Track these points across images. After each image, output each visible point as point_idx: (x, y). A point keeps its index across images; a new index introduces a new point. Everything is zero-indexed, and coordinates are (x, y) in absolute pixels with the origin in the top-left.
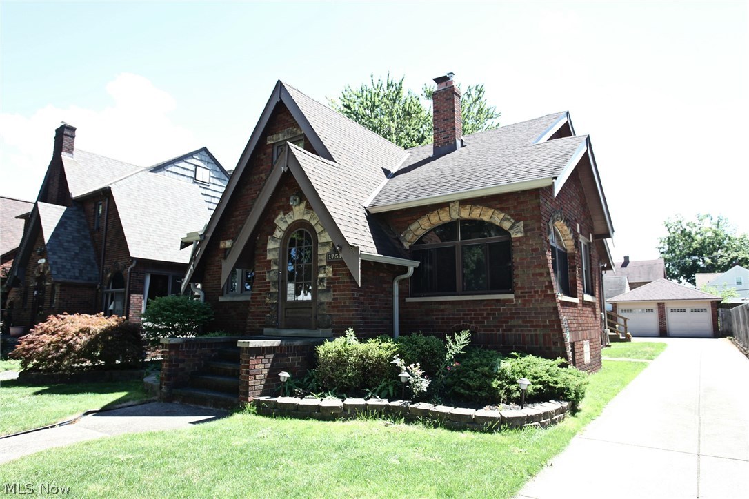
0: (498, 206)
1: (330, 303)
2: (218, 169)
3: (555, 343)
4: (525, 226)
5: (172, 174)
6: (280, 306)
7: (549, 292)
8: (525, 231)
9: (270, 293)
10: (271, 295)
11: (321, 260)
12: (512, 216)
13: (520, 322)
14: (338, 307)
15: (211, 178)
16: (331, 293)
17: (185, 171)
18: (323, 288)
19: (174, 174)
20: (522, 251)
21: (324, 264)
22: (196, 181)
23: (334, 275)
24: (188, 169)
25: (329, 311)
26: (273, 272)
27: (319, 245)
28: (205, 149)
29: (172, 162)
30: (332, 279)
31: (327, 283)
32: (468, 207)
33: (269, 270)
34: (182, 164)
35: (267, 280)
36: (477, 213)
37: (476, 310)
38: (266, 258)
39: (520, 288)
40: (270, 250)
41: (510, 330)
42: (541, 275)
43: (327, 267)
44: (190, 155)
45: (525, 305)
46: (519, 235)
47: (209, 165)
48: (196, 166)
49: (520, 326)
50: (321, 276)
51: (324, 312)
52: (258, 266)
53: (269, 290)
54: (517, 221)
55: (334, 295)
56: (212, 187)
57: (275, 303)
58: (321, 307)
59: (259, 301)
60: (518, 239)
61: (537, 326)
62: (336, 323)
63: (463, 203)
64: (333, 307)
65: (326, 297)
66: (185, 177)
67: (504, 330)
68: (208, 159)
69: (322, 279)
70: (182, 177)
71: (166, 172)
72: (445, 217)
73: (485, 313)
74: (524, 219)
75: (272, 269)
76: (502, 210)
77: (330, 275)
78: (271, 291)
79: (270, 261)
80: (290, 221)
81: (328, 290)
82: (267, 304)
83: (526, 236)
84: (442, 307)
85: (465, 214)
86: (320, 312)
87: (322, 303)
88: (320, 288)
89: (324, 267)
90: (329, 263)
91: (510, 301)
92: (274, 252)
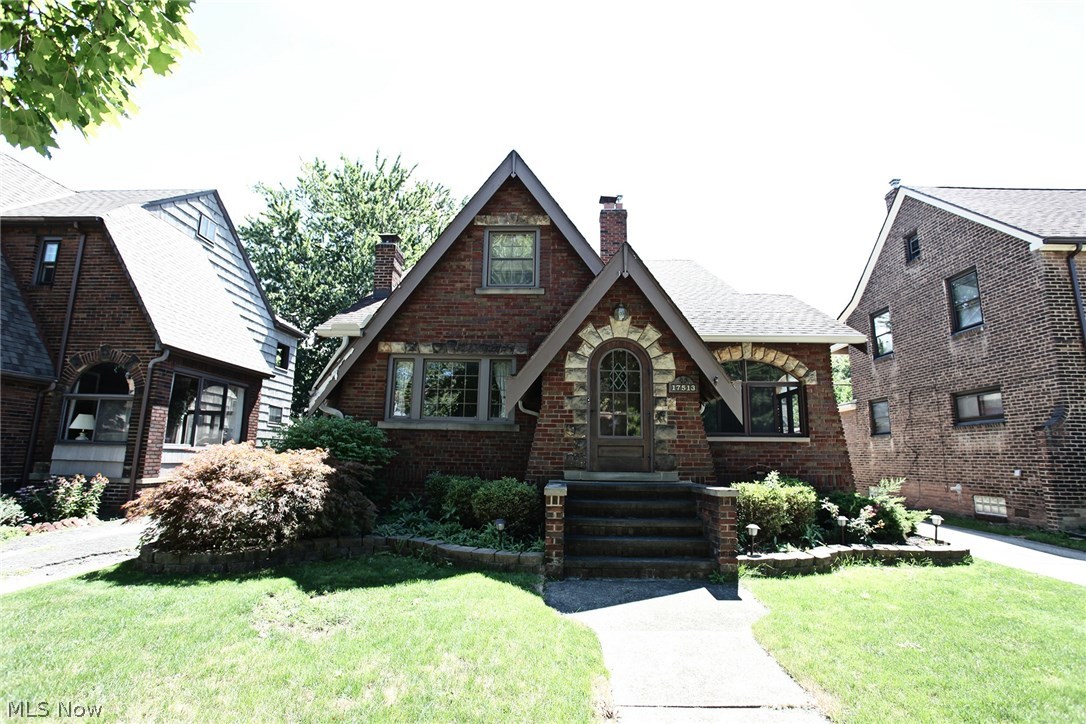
0: (793, 353)
1: (674, 441)
2: (226, 226)
3: (847, 484)
4: (818, 375)
5: (169, 217)
6: (589, 442)
7: (841, 438)
8: (818, 380)
9: (573, 425)
10: (576, 428)
11: (660, 390)
12: (807, 364)
13: (815, 464)
14: (686, 446)
15: (216, 237)
16: (675, 431)
17: (187, 217)
18: (663, 423)
19: (172, 219)
20: (815, 398)
21: (665, 395)
22: (199, 237)
23: (678, 409)
24: (191, 216)
25: (673, 451)
26: (578, 399)
27: (654, 372)
28: (215, 193)
29: (173, 201)
30: (675, 413)
31: (669, 418)
32: (763, 349)
33: (571, 397)
34: (184, 206)
35: (568, 408)
36: (771, 356)
37: (771, 452)
38: (563, 379)
39: (815, 433)
40: (571, 370)
41: (806, 472)
42: (834, 421)
43: (669, 399)
44: (197, 196)
45: (819, 448)
46: (814, 383)
47: (216, 216)
48: (201, 214)
49: (815, 468)
50: (659, 408)
51: (666, 452)
52: (547, 389)
53: (571, 421)
54: (811, 369)
55: (679, 432)
56: (216, 249)
57: (583, 439)
58: (662, 446)
59: (551, 435)
60: (813, 387)
61: (830, 468)
62: (683, 464)
63: (757, 345)
64: (677, 446)
65: (668, 435)
66: (186, 228)
67: (800, 472)
68: (215, 207)
69: (661, 413)
70: (182, 226)
71: (163, 214)
72: (736, 355)
73: (781, 455)
74: (818, 369)
75: (575, 394)
76: (796, 357)
77: (674, 409)
78: (575, 422)
79: (571, 384)
80: (606, 338)
81: (670, 426)
82: (567, 440)
83: (819, 385)
84: (736, 448)
85: (759, 355)
86: (658, 451)
87: (661, 441)
88: (658, 423)
89: (664, 399)
90: (670, 395)
91: (805, 444)
92: (579, 374)
